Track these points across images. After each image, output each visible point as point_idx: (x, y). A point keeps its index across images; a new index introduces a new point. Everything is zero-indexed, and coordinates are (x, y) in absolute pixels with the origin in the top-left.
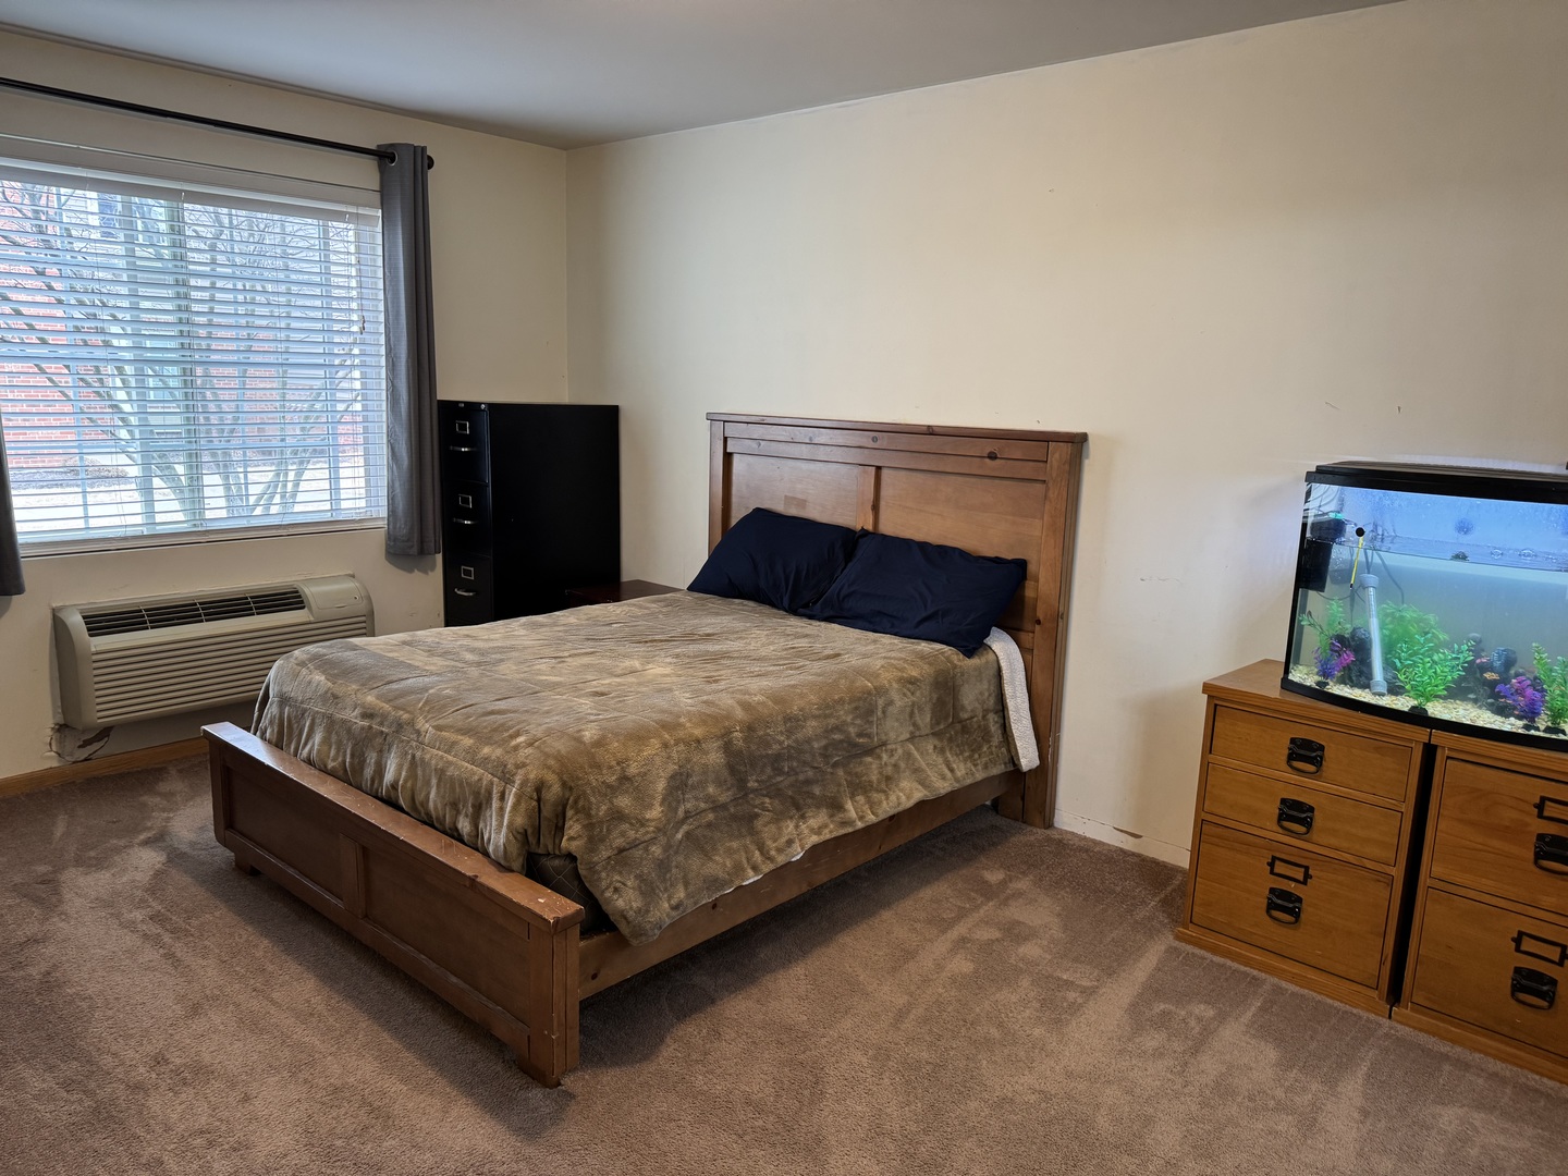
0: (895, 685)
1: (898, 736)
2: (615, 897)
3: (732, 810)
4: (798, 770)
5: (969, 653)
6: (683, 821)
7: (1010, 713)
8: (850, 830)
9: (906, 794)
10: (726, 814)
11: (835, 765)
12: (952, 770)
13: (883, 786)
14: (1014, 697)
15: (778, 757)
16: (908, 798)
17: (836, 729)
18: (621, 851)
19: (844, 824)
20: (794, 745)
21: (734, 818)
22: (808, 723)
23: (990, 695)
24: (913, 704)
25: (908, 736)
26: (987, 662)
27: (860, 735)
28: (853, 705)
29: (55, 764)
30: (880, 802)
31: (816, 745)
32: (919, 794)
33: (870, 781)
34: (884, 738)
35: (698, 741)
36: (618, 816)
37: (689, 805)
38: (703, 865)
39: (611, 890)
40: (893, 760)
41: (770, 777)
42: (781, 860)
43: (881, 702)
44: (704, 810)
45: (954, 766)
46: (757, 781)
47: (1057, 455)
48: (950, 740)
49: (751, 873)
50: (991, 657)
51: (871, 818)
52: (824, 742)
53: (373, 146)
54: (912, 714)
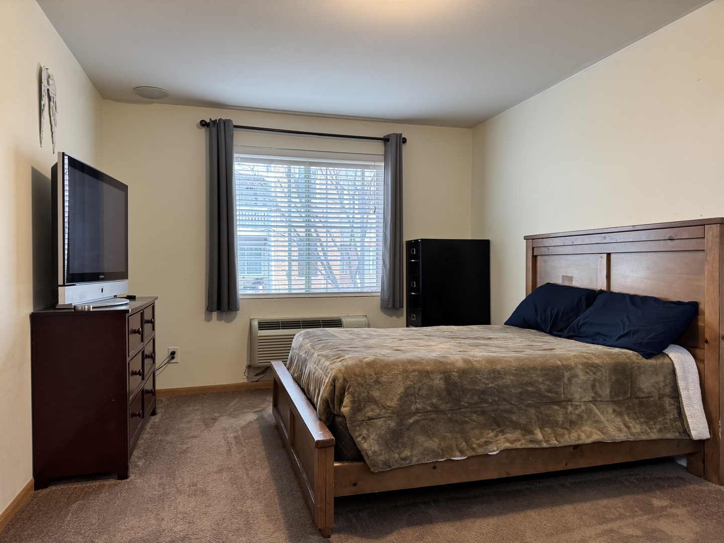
0: (580, 367)
1: (581, 398)
2: (363, 442)
3: (449, 416)
4: (499, 403)
5: (648, 356)
6: (415, 413)
7: (683, 399)
8: (537, 446)
9: (587, 434)
10: (445, 417)
11: (528, 405)
12: (628, 428)
13: (567, 426)
14: (687, 389)
15: (484, 392)
16: (588, 437)
17: (530, 384)
18: (370, 419)
19: (532, 441)
20: (496, 387)
21: (450, 420)
22: (507, 377)
23: (666, 385)
24: (595, 380)
25: (591, 399)
26: (662, 364)
27: (549, 391)
28: (544, 372)
29: (246, 381)
30: (563, 435)
31: (513, 391)
32: (596, 437)
33: (556, 421)
34: (569, 397)
35: (427, 372)
36: (371, 400)
37: (419, 406)
38: (426, 441)
39: (361, 437)
40: (577, 412)
41: (476, 403)
42: (480, 451)
43: (567, 374)
44: (430, 411)
45: (631, 425)
46: (467, 402)
47: (710, 233)
48: (628, 408)
49: (458, 453)
50: (666, 360)
51: (554, 442)
52: (519, 390)
53: (382, 137)
54: (593, 386)
